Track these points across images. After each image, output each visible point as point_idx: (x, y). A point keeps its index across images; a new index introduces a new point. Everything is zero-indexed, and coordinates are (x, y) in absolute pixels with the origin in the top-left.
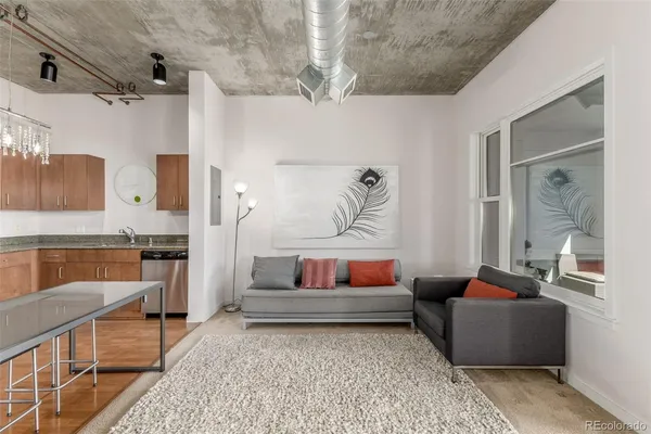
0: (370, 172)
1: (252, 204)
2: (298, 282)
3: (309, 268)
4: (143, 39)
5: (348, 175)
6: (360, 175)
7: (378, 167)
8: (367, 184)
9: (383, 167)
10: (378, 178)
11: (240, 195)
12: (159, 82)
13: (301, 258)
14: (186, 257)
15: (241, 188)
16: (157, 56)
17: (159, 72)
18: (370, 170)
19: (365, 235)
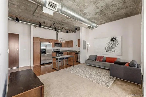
0: (114, 38)
1: (89, 46)
2: (95, 60)
3: (98, 57)
4: (74, 26)
5: (108, 39)
6: (111, 39)
7: (115, 37)
8: (113, 41)
9: (117, 37)
10: (115, 39)
11: (88, 45)
12: (76, 30)
13: (97, 56)
14: (80, 54)
15: (88, 43)
16: (76, 27)
17: (76, 29)
18: (113, 38)
19: (112, 52)
